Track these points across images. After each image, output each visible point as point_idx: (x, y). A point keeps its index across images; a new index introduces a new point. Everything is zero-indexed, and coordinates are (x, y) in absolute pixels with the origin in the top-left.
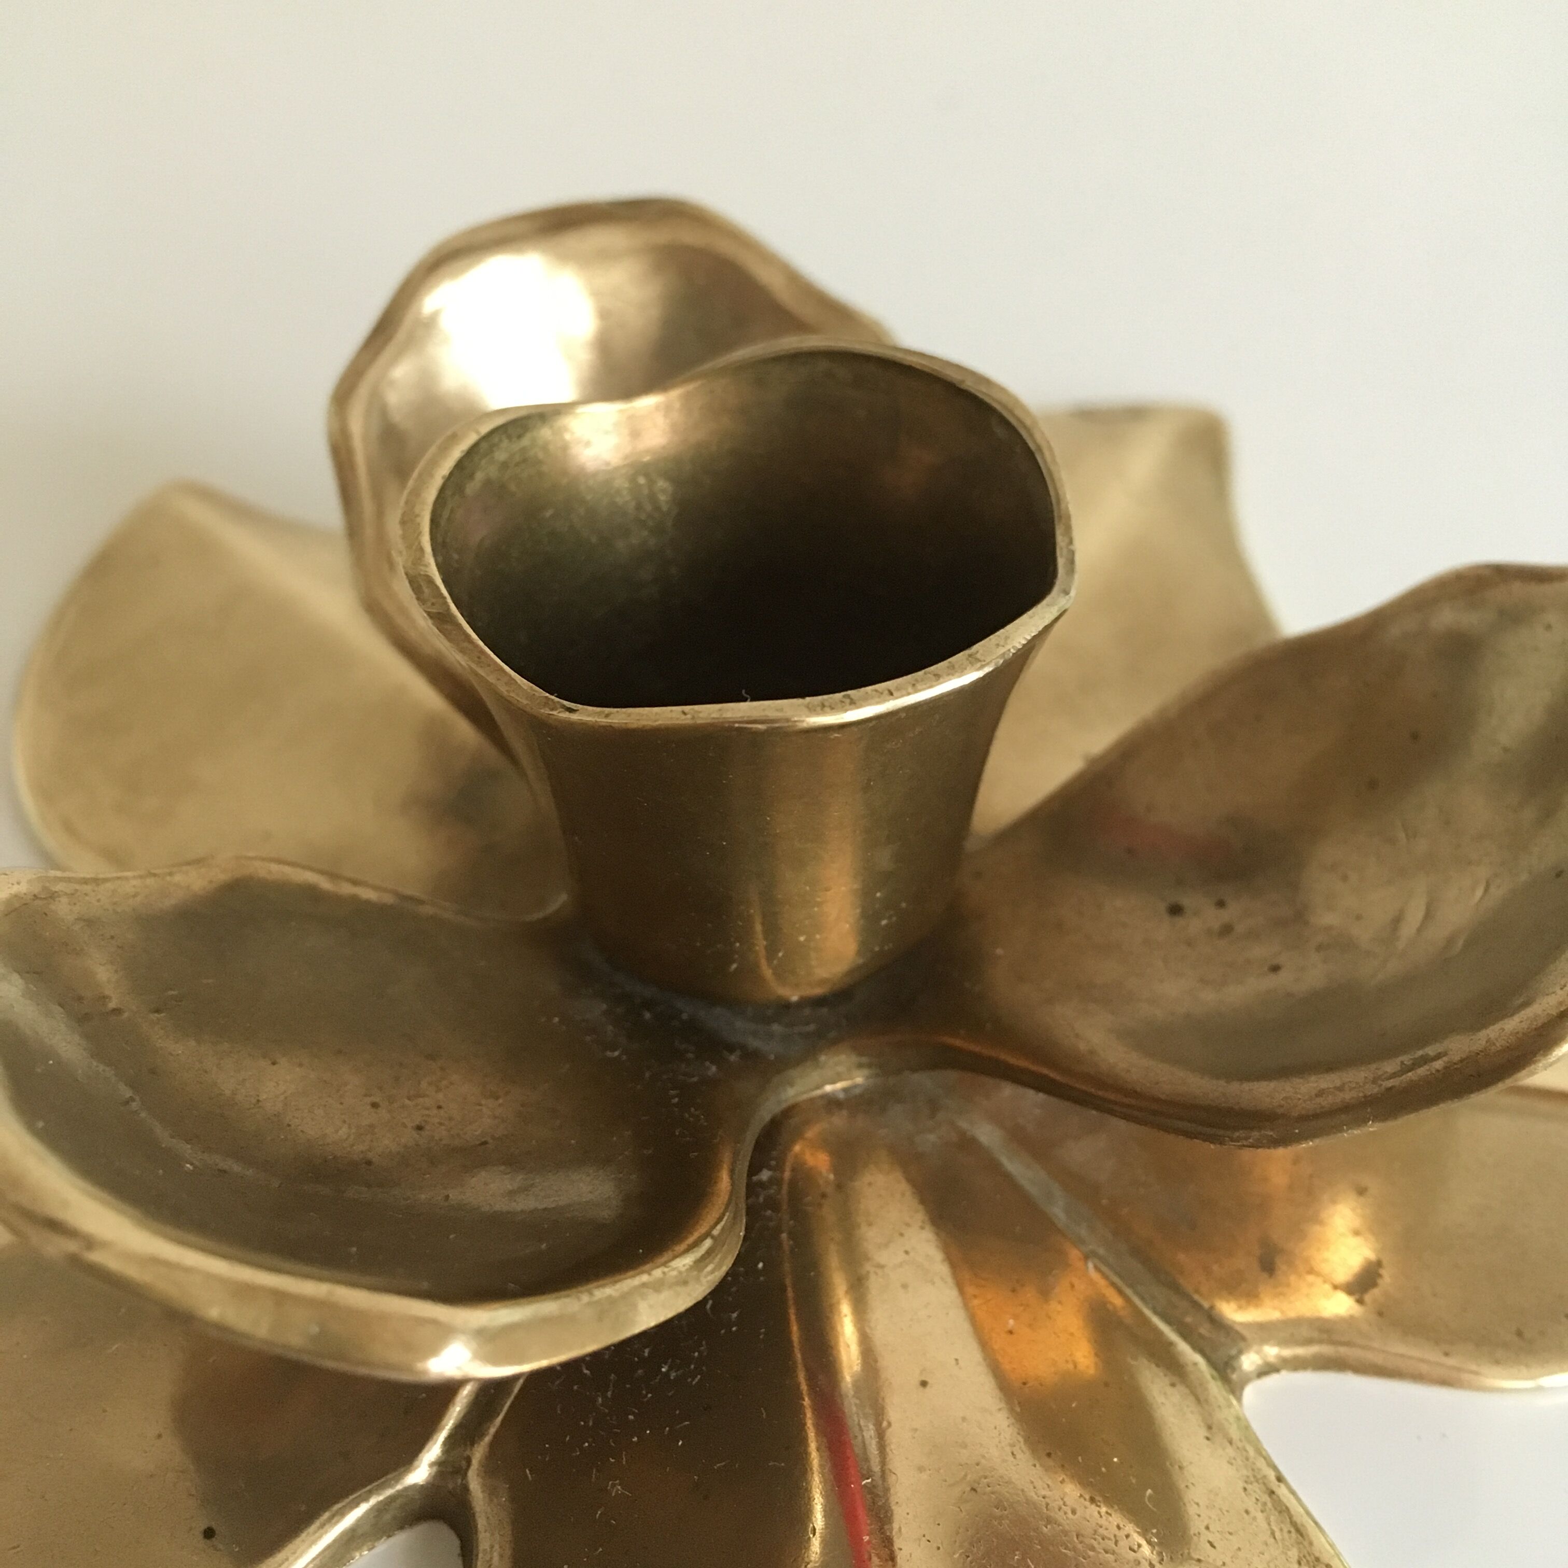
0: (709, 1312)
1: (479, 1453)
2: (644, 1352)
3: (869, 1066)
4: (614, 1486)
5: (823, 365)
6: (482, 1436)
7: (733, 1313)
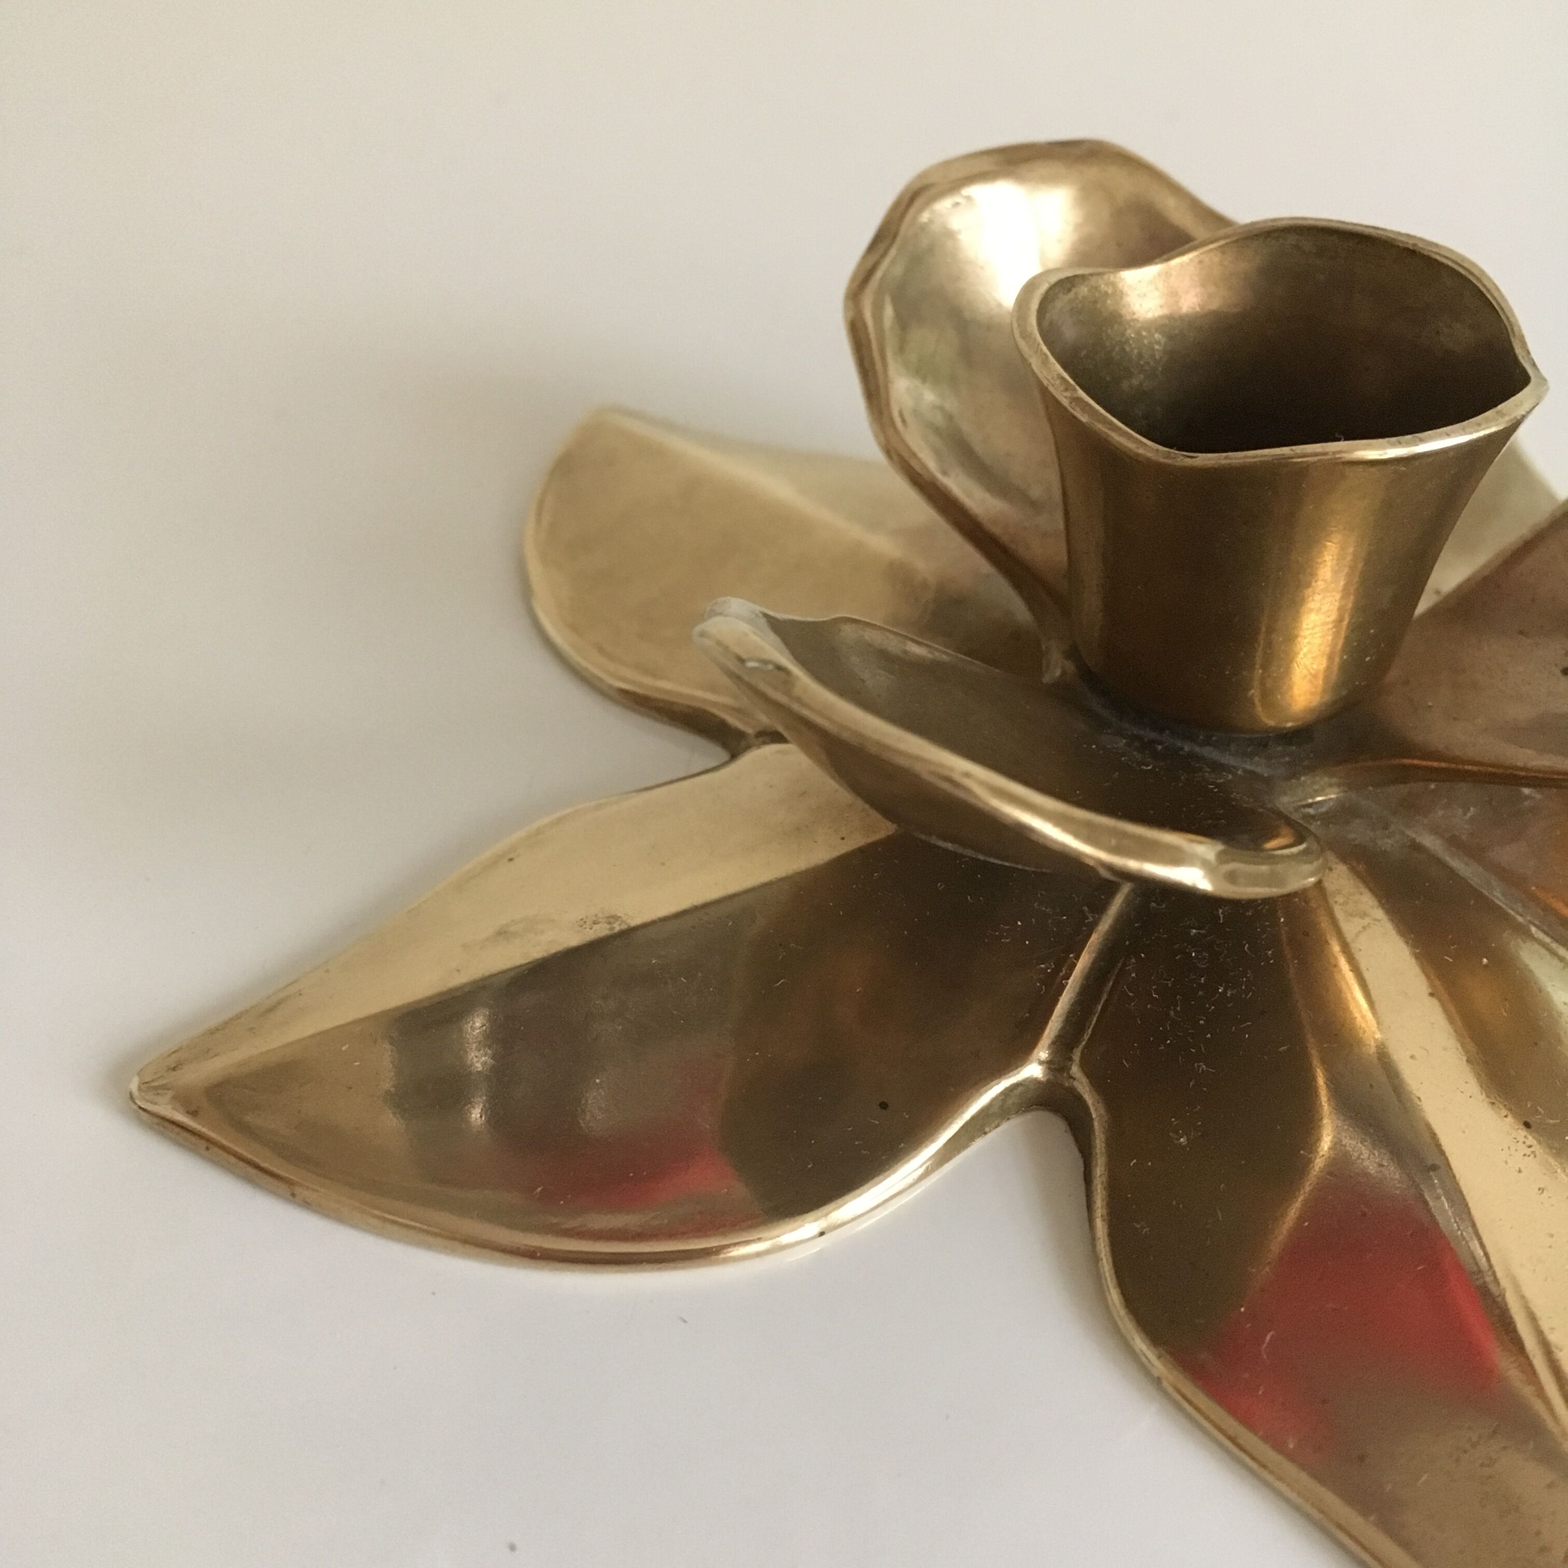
0: (1248, 952)
1: (1077, 1055)
2: (1201, 980)
3: (1339, 785)
4: (1199, 1066)
5: (1292, 239)
6: (1079, 1042)
7: (1269, 950)
